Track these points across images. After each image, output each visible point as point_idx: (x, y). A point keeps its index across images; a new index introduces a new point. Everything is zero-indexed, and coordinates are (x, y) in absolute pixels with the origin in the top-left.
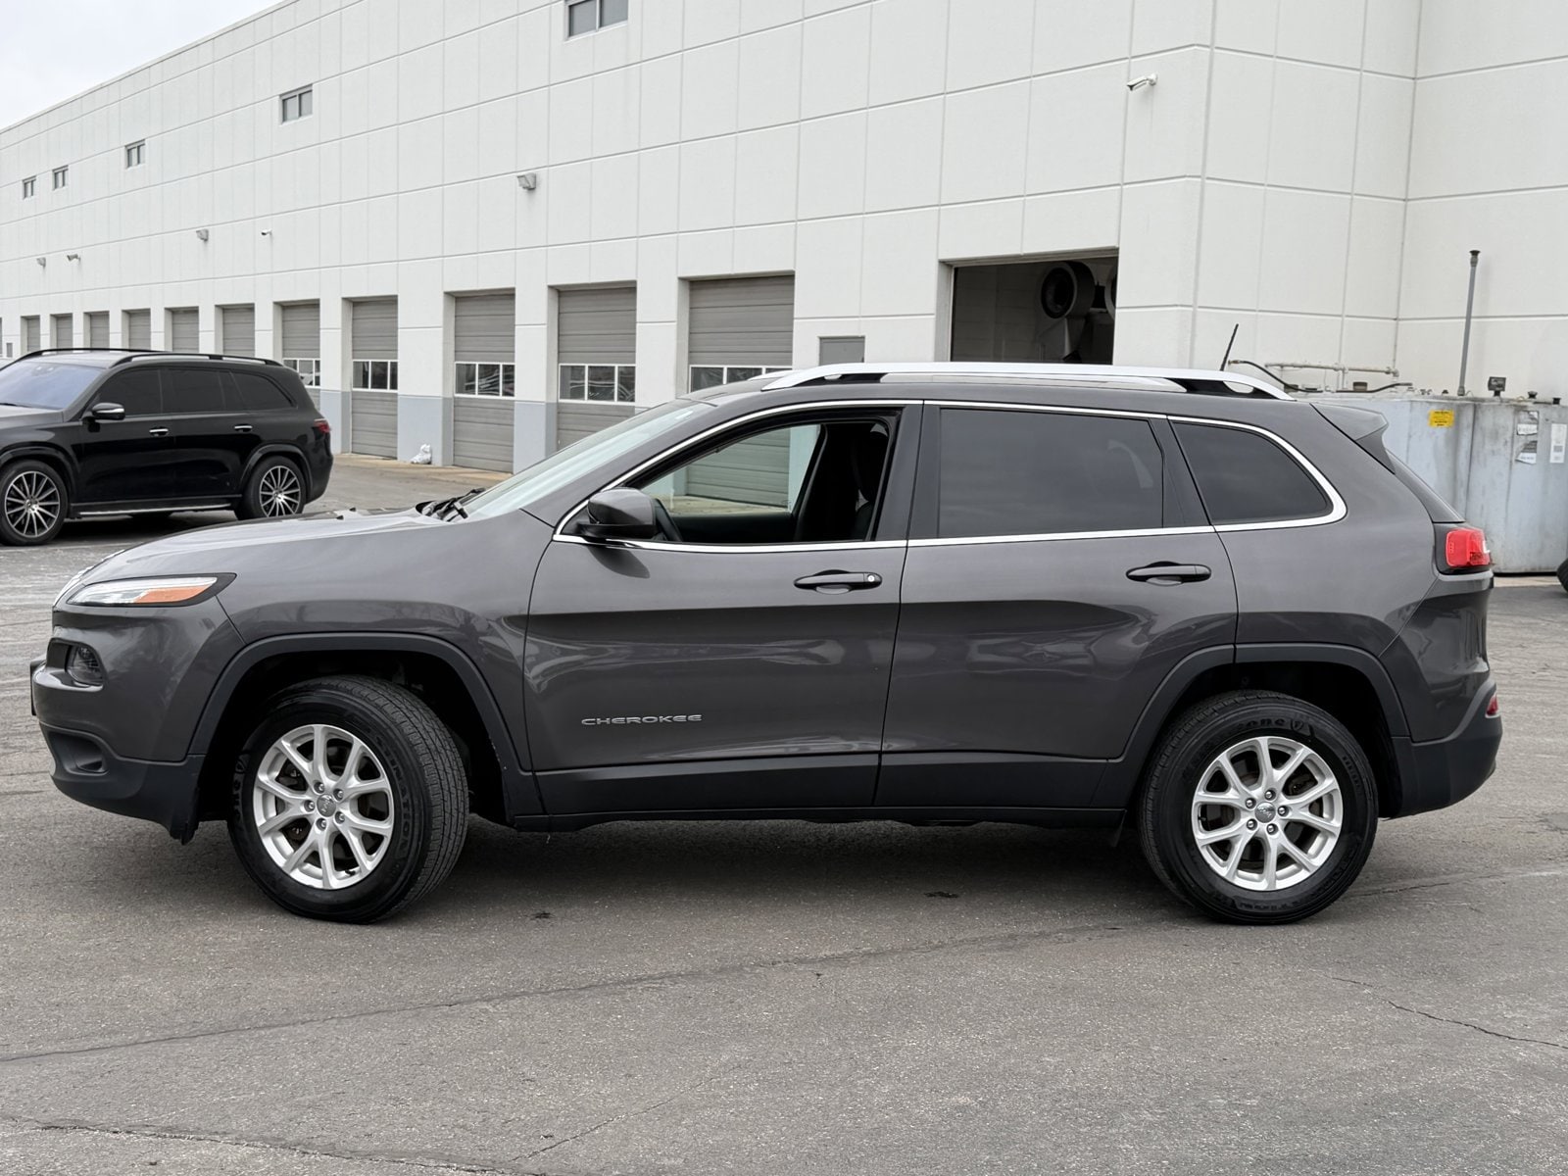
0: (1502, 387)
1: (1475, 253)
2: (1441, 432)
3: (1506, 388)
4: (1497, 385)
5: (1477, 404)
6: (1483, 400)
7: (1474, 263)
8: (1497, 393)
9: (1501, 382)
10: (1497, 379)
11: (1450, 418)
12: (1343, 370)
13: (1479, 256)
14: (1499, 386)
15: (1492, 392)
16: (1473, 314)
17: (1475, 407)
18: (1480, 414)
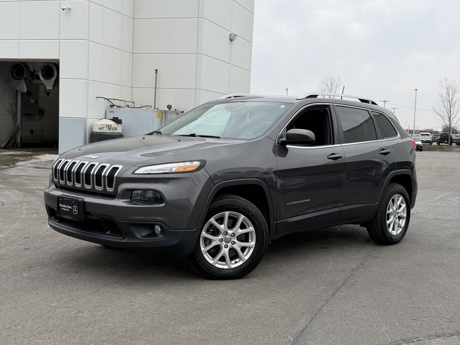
0: (171, 108)
1: (157, 70)
2: (159, 120)
3: (172, 108)
4: (169, 107)
5: (165, 112)
6: (167, 111)
7: (156, 73)
8: (170, 109)
9: (171, 106)
10: (170, 105)
11: (160, 116)
12: (125, 101)
13: (158, 71)
14: (170, 107)
15: (168, 109)
16: (157, 87)
17: (165, 113)
18: (166, 115)
